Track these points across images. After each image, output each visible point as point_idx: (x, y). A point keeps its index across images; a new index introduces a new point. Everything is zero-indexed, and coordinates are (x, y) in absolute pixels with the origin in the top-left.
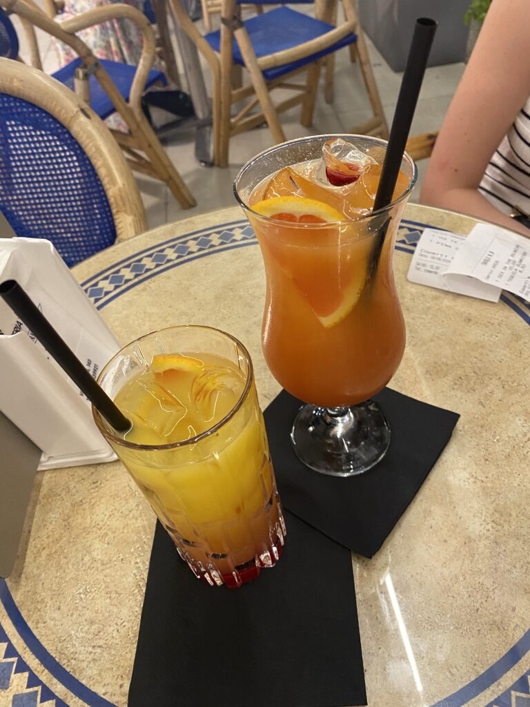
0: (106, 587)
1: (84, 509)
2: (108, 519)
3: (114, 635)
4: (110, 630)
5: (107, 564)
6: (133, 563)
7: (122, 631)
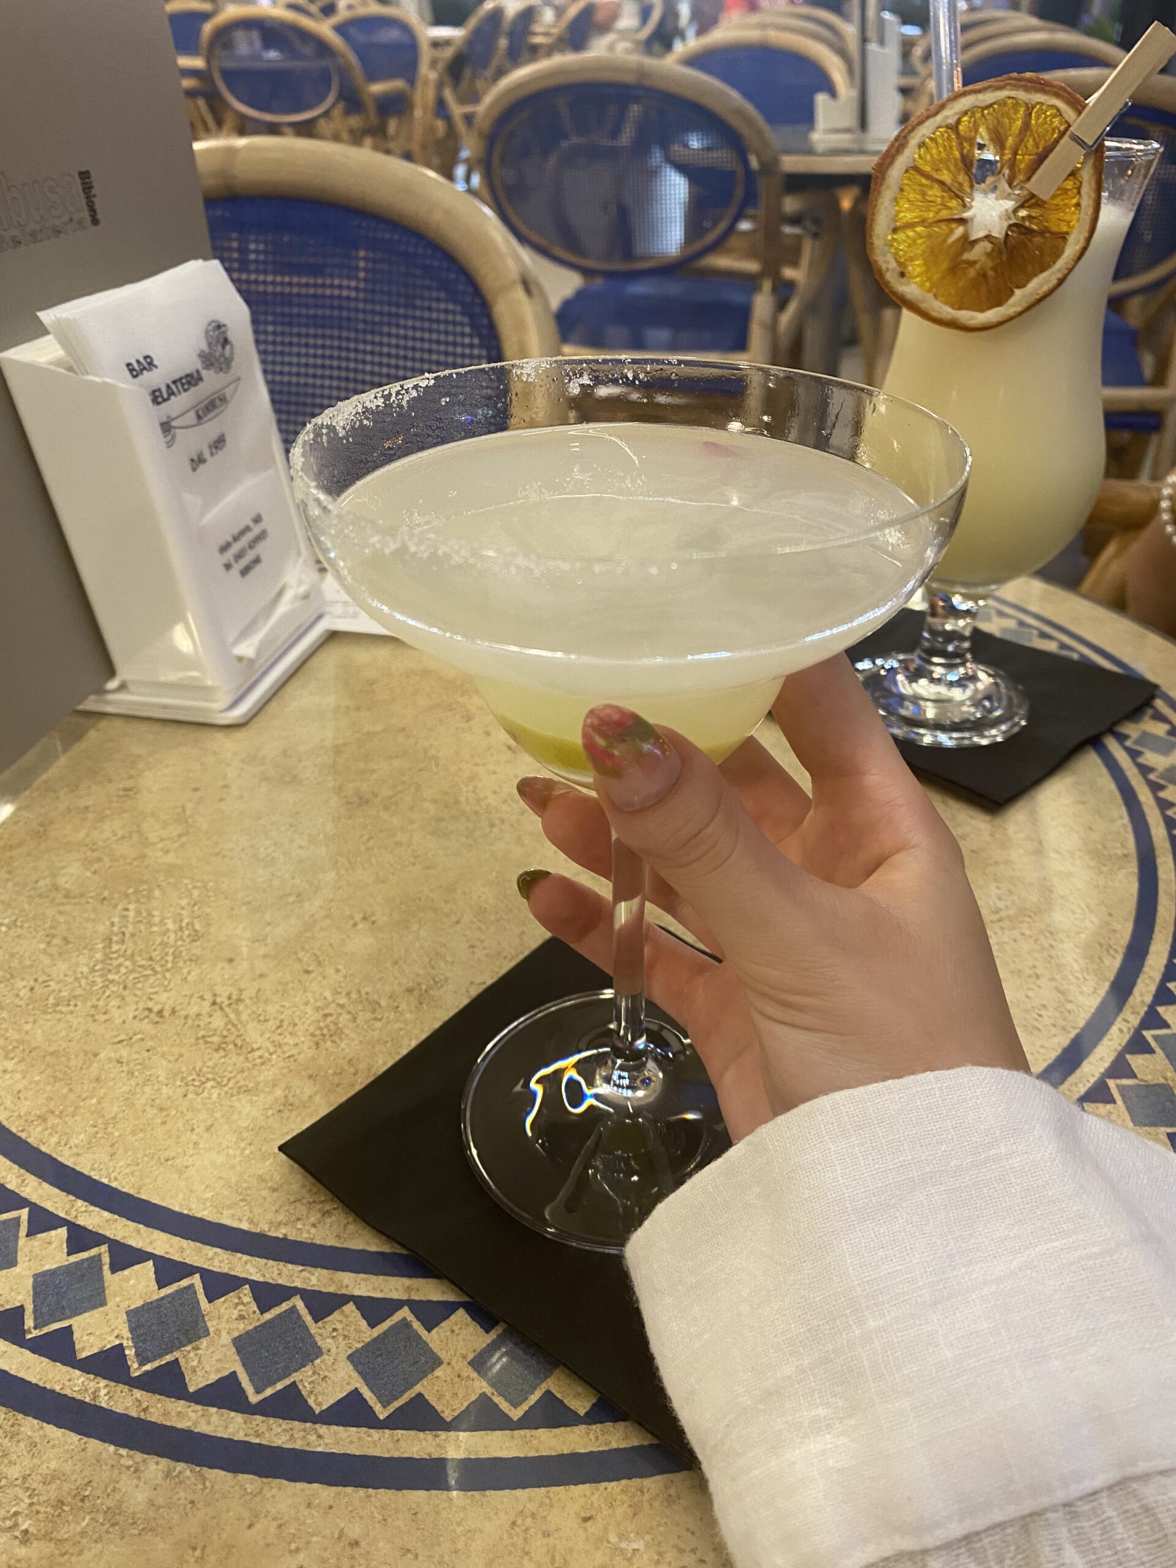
0: (51, 928)
1: (83, 820)
2: (117, 840)
3: (22, 994)
4: (20, 984)
5: (75, 897)
6: (120, 907)
7: (39, 990)
